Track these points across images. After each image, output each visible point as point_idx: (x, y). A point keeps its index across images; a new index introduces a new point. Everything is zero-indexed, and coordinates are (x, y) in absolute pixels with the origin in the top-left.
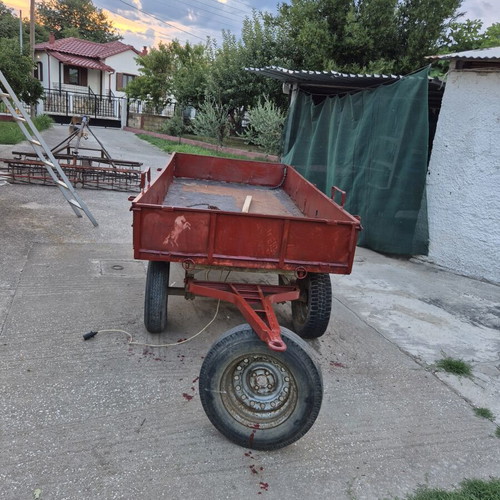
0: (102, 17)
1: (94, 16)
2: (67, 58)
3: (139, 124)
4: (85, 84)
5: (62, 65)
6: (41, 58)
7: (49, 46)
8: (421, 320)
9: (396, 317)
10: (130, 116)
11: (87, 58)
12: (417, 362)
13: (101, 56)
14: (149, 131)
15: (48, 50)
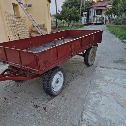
4: (102, 14)
5: (96, 10)
6: (91, 10)
7: (93, 6)
8: (119, 103)
9: (106, 98)
10: (106, 21)
11: (103, 6)
12: (79, 122)
13: (106, 5)
14: (110, 24)
15: (93, 7)
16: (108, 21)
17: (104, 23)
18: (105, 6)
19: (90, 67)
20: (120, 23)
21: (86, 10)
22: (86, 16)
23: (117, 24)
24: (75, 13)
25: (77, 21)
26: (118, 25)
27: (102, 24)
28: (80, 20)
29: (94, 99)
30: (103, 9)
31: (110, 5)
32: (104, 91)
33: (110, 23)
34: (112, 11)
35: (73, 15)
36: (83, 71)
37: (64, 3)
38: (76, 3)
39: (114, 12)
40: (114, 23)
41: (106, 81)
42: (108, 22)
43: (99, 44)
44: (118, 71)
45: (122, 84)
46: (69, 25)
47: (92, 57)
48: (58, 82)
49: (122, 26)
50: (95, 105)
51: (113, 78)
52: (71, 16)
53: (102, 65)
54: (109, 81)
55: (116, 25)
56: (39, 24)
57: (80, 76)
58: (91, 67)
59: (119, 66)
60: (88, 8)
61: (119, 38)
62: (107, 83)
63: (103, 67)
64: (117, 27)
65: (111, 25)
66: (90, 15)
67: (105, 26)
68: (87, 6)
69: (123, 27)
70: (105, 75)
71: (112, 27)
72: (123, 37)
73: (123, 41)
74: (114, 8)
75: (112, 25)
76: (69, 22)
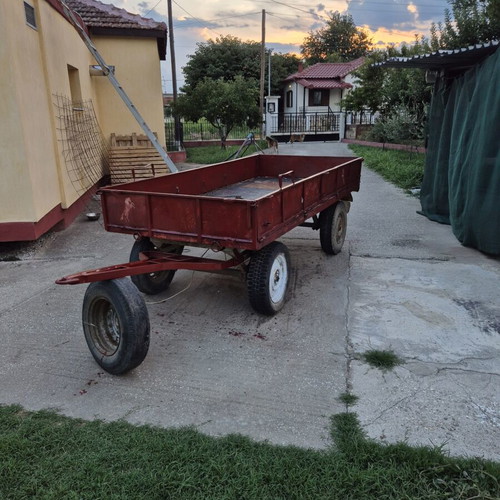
0: (363, 36)
1: (356, 37)
2: (310, 83)
3: (355, 134)
4: (327, 104)
5: (307, 90)
6: (292, 87)
7: (297, 75)
8: (419, 317)
9: (391, 311)
10: (347, 128)
11: (330, 79)
12: (346, 349)
13: (341, 75)
14: (362, 140)
15: (297, 80)
16: (354, 129)
17: (341, 136)
18: (338, 79)
19: (336, 258)
20: (393, 137)
21: (276, 87)
22: (277, 111)
23: (382, 140)
24: (244, 98)
25: (251, 125)
26: (386, 145)
27: (335, 137)
28: (262, 122)
29: (366, 315)
30: (332, 88)
31: (358, 79)
32: (384, 301)
33: (360, 137)
34: (364, 99)
35: (239, 105)
36: (319, 265)
37: (192, 57)
38: (237, 60)
39: (371, 100)
40: (373, 138)
41: (382, 283)
42: (352, 134)
43: (353, 194)
44: (409, 262)
45: (421, 286)
46: (223, 139)
47: (340, 229)
48: (277, 279)
49: (399, 147)
50: (370, 324)
51: (401, 277)
52: (231, 110)
53: (366, 252)
54: (390, 281)
55: (381, 145)
56: (138, 135)
57: (316, 276)
58: (338, 255)
59: (409, 251)
60: (282, 80)
61: (396, 182)
62: (388, 286)
63: (368, 256)
64: (385, 149)
65: (363, 143)
66: (288, 106)
67: (345, 145)
68: (276, 72)
69: (402, 151)
70: (379, 272)
71: (369, 148)
72: (408, 182)
73: (410, 193)
74: (372, 89)
75: (369, 143)
76: (224, 129)
